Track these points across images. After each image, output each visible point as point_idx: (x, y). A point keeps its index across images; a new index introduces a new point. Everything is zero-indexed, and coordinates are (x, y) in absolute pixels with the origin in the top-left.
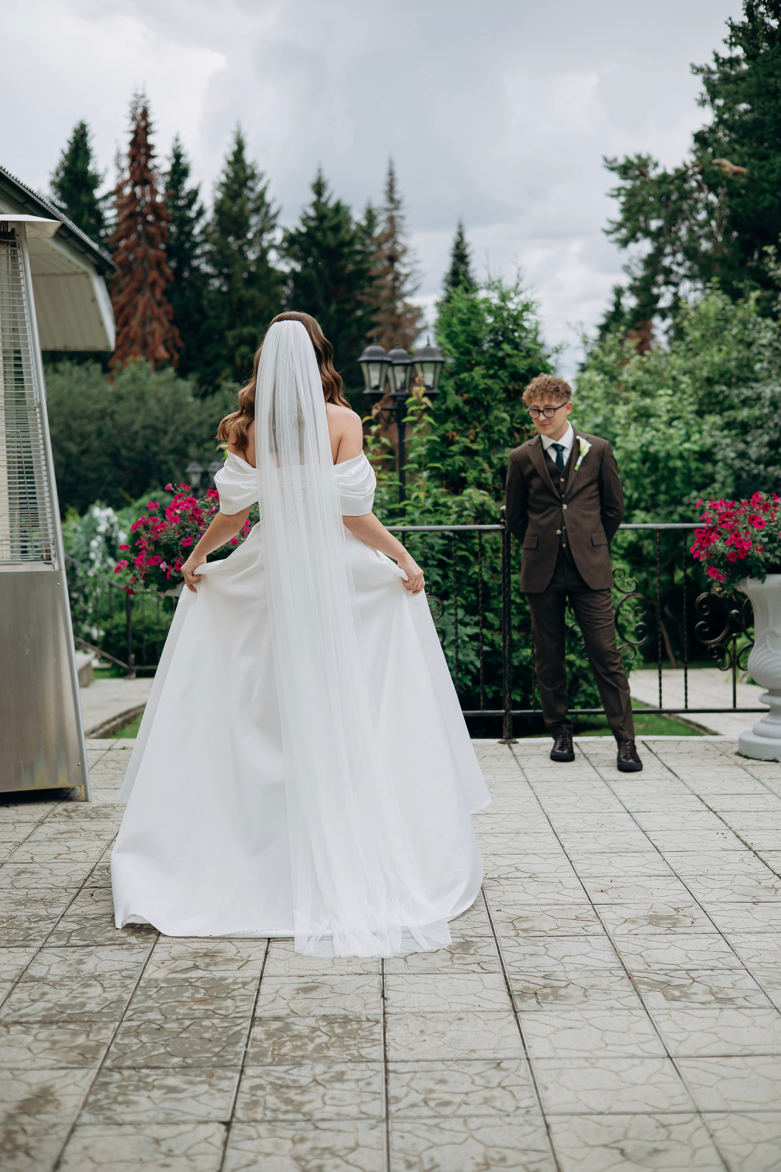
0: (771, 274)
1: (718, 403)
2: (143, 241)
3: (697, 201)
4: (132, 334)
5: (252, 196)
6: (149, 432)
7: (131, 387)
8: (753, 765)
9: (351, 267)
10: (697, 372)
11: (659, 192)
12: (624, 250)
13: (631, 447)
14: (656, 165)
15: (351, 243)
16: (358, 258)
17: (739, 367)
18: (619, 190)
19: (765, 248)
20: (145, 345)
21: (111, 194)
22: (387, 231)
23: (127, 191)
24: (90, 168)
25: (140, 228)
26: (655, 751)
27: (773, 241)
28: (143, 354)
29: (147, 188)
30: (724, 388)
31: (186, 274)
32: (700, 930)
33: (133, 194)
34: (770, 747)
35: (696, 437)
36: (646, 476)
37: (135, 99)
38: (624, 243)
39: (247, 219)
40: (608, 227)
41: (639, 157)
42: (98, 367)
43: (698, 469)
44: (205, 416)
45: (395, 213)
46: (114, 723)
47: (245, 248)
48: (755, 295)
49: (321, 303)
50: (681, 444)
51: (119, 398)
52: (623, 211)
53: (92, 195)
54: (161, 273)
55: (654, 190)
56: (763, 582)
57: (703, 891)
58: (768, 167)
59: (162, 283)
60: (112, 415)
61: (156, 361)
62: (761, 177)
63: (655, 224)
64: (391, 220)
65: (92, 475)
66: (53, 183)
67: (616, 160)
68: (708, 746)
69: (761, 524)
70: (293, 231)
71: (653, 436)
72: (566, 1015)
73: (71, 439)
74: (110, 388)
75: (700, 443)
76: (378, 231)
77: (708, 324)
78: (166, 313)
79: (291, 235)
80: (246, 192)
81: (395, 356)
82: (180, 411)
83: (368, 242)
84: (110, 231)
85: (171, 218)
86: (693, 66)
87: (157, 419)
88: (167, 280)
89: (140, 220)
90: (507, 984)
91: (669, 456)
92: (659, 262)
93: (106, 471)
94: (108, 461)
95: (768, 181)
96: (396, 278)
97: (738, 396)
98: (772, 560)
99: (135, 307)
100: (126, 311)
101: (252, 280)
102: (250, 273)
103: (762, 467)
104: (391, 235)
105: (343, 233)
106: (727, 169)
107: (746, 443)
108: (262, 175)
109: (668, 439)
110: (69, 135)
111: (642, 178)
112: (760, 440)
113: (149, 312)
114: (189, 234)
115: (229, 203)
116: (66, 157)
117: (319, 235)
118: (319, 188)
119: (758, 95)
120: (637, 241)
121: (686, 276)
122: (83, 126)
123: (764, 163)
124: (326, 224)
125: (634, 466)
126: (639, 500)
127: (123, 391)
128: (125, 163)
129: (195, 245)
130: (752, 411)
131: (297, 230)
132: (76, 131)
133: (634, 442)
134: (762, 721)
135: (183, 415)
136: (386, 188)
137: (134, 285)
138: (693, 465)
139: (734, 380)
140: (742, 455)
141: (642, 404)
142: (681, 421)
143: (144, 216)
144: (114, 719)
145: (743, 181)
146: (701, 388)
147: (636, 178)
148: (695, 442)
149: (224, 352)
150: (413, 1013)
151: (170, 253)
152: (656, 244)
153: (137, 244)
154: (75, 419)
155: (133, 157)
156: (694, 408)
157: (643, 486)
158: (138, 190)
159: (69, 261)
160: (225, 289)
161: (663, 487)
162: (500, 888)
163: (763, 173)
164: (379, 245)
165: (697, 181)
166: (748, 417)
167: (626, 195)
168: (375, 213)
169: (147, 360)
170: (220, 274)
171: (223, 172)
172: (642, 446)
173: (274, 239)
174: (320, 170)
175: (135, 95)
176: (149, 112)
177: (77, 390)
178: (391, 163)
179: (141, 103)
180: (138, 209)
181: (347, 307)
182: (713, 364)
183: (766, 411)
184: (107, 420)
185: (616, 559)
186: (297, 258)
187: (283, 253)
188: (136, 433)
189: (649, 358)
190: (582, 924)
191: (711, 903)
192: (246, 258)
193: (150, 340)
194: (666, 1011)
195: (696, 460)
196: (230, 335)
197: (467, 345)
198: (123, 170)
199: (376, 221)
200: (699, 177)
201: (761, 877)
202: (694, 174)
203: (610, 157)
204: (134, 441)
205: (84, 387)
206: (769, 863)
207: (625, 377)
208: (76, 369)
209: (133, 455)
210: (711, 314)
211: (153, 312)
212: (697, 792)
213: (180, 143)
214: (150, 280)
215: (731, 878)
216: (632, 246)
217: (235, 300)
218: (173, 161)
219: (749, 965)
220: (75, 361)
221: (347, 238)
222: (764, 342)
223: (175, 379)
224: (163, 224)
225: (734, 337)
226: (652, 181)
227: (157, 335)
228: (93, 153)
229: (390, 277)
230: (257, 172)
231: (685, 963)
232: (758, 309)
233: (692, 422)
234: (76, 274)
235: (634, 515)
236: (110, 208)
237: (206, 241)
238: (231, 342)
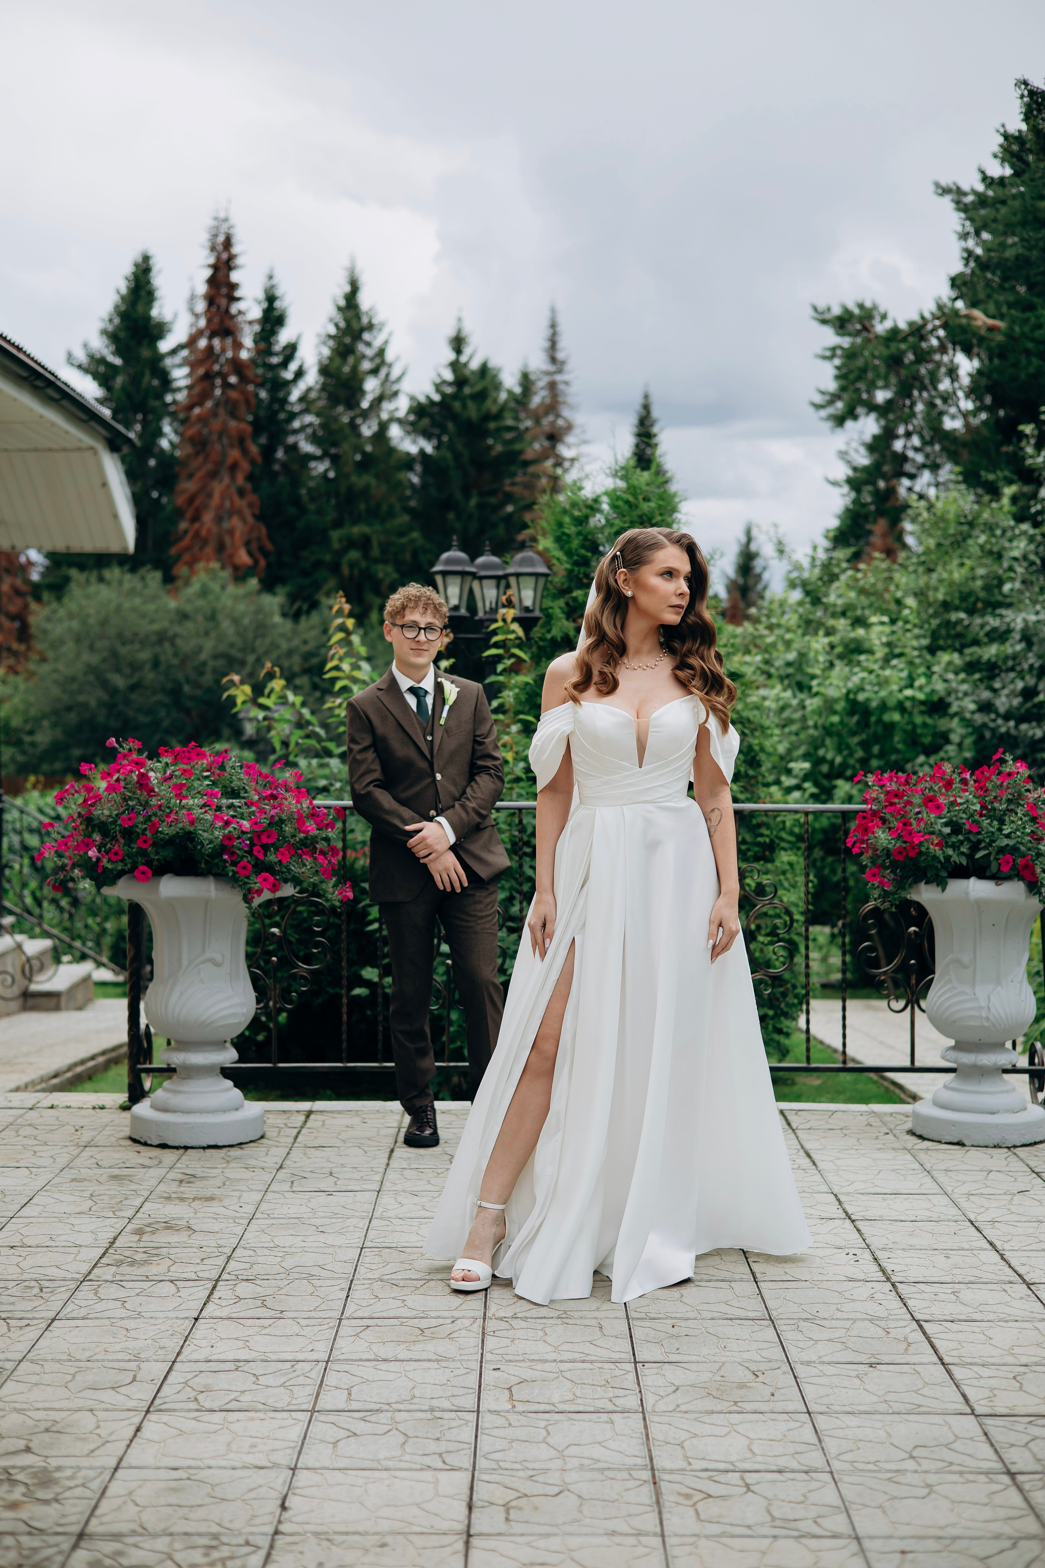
0: (1029, 462)
1: (959, 636)
2: (221, 411)
3: (939, 364)
4: (204, 532)
5: (369, 352)
6: (221, 662)
7: (200, 603)
8: (927, 1149)
9: (499, 448)
10: (931, 594)
11: (886, 352)
12: (839, 430)
13: (833, 693)
14: (884, 317)
15: (498, 416)
16: (509, 436)
17: (987, 588)
18: (833, 349)
19: (1021, 427)
20: (221, 547)
21: (180, 347)
22: (548, 401)
23: (203, 343)
24: (154, 313)
25: (218, 392)
26: (794, 1126)
27: (1033, 417)
28: (219, 559)
29: (229, 341)
30: (962, 615)
31: (280, 454)
32: (779, 1407)
33: (210, 348)
34: (954, 1124)
35: (921, 681)
36: (853, 733)
37: (215, 223)
38: (840, 421)
39: (361, 382)
40: (819, 399)
41: (861, 306)
42: (158, 575)
43: (925, 725)
44: (296, 642)
45: (558, 378)
46: (91, 1064)
47: (359, 421)
48: (1009, 491)
49: (458, 496)
50: (901, 691)
51: (183, 616)
52: (837, 377)
53: (155, 349)
54: (245, 451)
55: (881, 350)
56: (943, 890)
57: (801, 1344)
58: (1033, 320)
59: (245, 466)
60: (172, 640)
61: (236, 568)
62: (1023, 334)
63: (881, 396)
64: (552, 386)
65: (143, 719)
66: (104, 332)
67: (829, 309)
68: (872, 1120)
69: (938, 808)
70: (422, 399)
71: (863, 679)
72: (541, 1543)
73: (118, 670)
74: (173, 604)
75: (927, 690)
76: (536, 401)
77: (945, 530)
78: (250, 505)
79: (419, 404)
80: (361, 347)
81: (485, 566)
82: (263, 636)
83: (522, 415)
84: (181, 397)
85: (259, 380)
86: (937, 185)
87: (232, 645)
88: (253, 462)
89: (218, 382)
90: (472, 1488)
91: (884, 707)
92: (889, 446)
93: (162, 713)
94: (167, 700)
95: (1033, 340)
96: (559, 463)
97: (982, 626)
98: (955, 858)
99: (210, 496)
100: (197, 502)
101: (367, 463)
102: (364, 453)
103: (1012, 723)
104: (553, 406)
105: (488, 403)
106: (979, 323)
107: (995, 691)
108: (382, 325)
109: (883, 683)
110: (128, 269)
111: (865, 334)
112: (1011, 687)
113: (227, 504)
114: (284, 401)
115: (338, 361)
116: (123, 298)
117: (457, 405)
118: (458, 343)
119: (1024, 224)
120: (855, 418)
121: (924, 466)
122: (146, 258)
123: (1028, 314)
124: (467, 390)
125: (835, 719)
126: (844, 765)
127: (188, 608)
128: (201, 306)
129: (293, 416)
130: (1002, 648)
131: (428, 397)
132: (136, 265)
133: (838, 687)
134: (946, 1087)
135: (268, 641)
136: (547, 344)
137: (209, 466)
138: (918, 720)
139: (980, 605)
140: (985, 707)
141: (852, 635)
142: (903, 659)
143: (224, 377)
144: (93, 1058)
145: (999, 338)
146: (935, 615)
147: (858, 333)
148: (921, 688)
149: (328, 558)
150: (316, 1534)
151: (258, 427)
152: (883, 422)
153: (214, 413)
154: (124, 644)
155: (211, 300)
156: (925, 642)
157: (848, 747)
158: (216, 342)
159: (67, 432)
160: (331, 475)
161: (876, 749)
162: (511, 1333)
163: (1027, 329)
164: (537, 421)
165: (938, 338)
166: (997, 656)
167: (842, 356)
168: (532, 377)
169: (223, 568)
170: (325, 455)
171: (331, 320)
172: (849, 692)
173: (397, 409)
174: (460, 320)
175: (216, 219)
176: (233, 241)
177: (127, 605)
178: (553, 311)
179: (224, 228)
180: (216, 368)
181: (493, 500)
182: (952, 584)
183: (1019, 647)
184: (167, 645)
185: (784, 849)
186: (427, 435)
187: (409, 428)
188: (204, 664)
189: (865, 576)
190: (611, 1393)
191: (808, 1363)
192: (359, 435)
193: (228, 540)
194: (692, 1540)
195: (922, 713)
196: (335, 535)
197: (583, 552)
198: (197, 316)
199: (534, 389)
200: (941, 333)
201: (892, 1324)
202: (935, 329)
203: (821, 306)
204: (202, 674)
205: (137, 601)
206: (910, 1303)
207: (832, 598)
208: (128, 577)
209: (198, 692)
210: (951, 516)
211: (232, 503)
212: (836, 1190)
213: (275, 281)
214: (229, 461)
215: (848, 1324)
216: (849, 424)
217: (343, 490)
218: (265, 305)
219: (836, 1465)
220: (127, 567)
221: (494, 409)
222: (1016, 553)
223: (259, 592)
224: (251, 388)
225: (982, 547)
226: (877, 337)
227: (238, 534)
228: (158, 294)
229: (549, 463)
230: (375, 321)
231: (744, 1460)
232: (1014, 509)
233: (917, 661)
234: (79, 449)
235: (835, 787)
236: (180, 366)
237: (306, 411)
238: (336, 545)
